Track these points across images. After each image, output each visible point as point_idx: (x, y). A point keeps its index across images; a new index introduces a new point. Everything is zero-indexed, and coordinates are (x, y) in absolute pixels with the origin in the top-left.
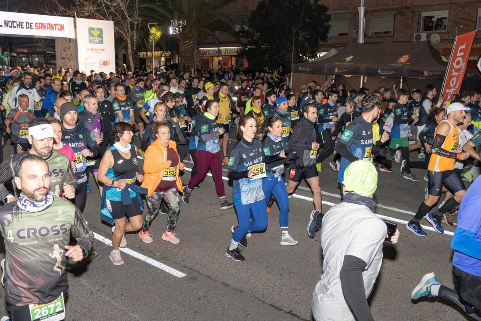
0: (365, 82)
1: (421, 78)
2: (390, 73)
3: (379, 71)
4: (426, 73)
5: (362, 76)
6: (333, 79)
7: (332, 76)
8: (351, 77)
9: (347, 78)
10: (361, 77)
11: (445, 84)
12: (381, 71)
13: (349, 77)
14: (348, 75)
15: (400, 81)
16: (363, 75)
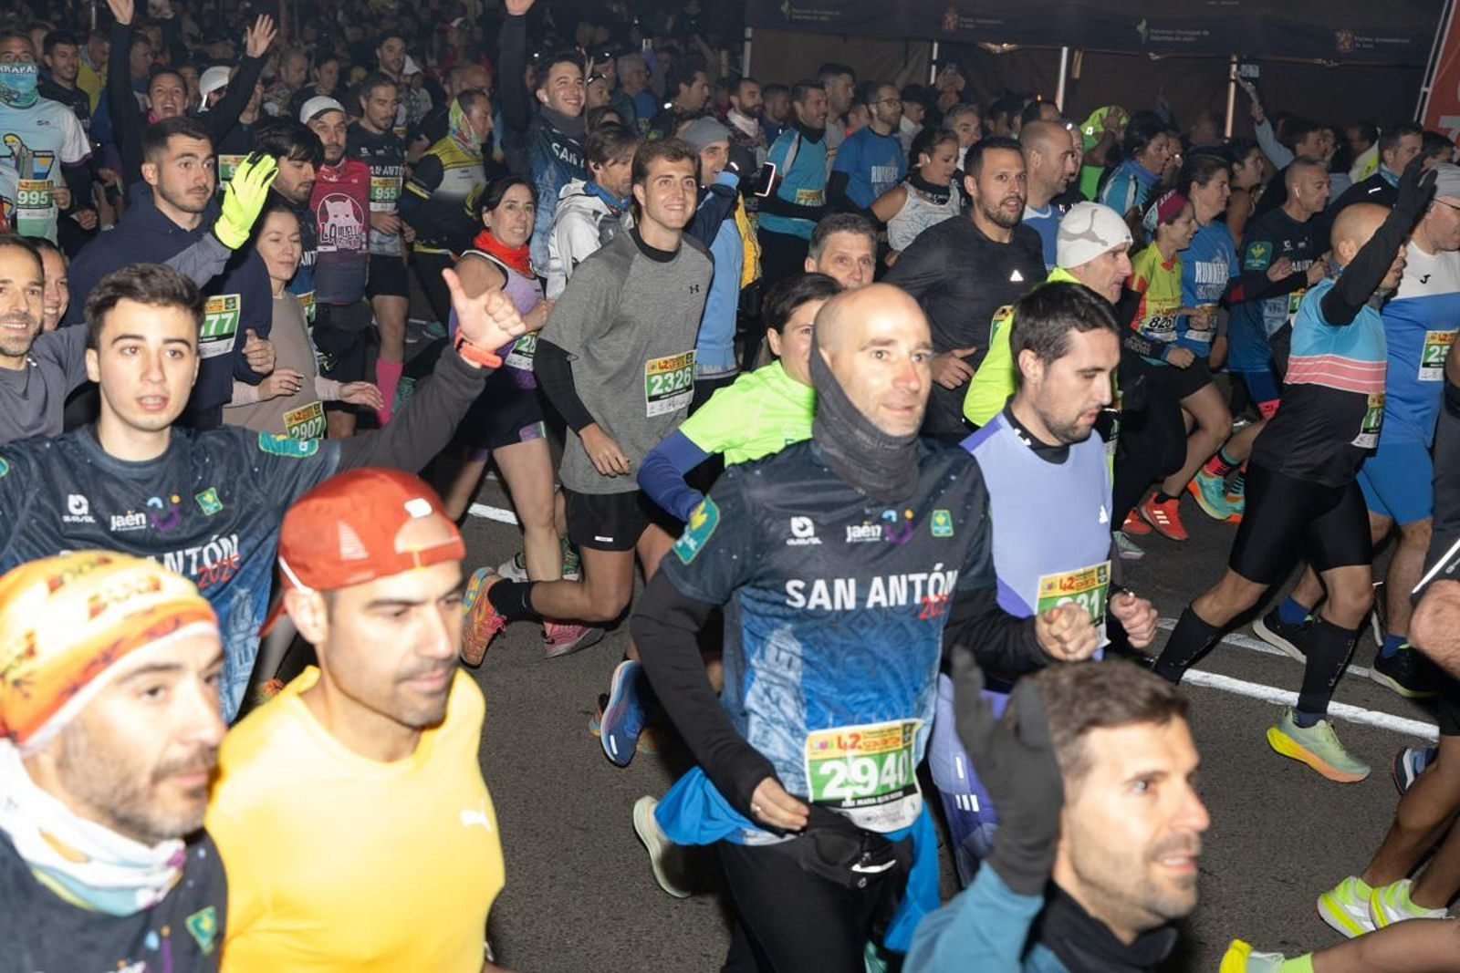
0: (1077, 75)
1: (1320, 61)
2: (1190, 36)
3: (1142, 27)
4: (1344, 40)
5: (1065, 50)
6: (935, 62)
7: (928, 45)
8: (1010, 52)
9: (996, 55)
10: (1060, 52)
11: (1429, 90)
12: (1148, 27)
13: (1004, 53)
14: (1000, 43)
15: (1229, 69)
16: (1067, 46)
